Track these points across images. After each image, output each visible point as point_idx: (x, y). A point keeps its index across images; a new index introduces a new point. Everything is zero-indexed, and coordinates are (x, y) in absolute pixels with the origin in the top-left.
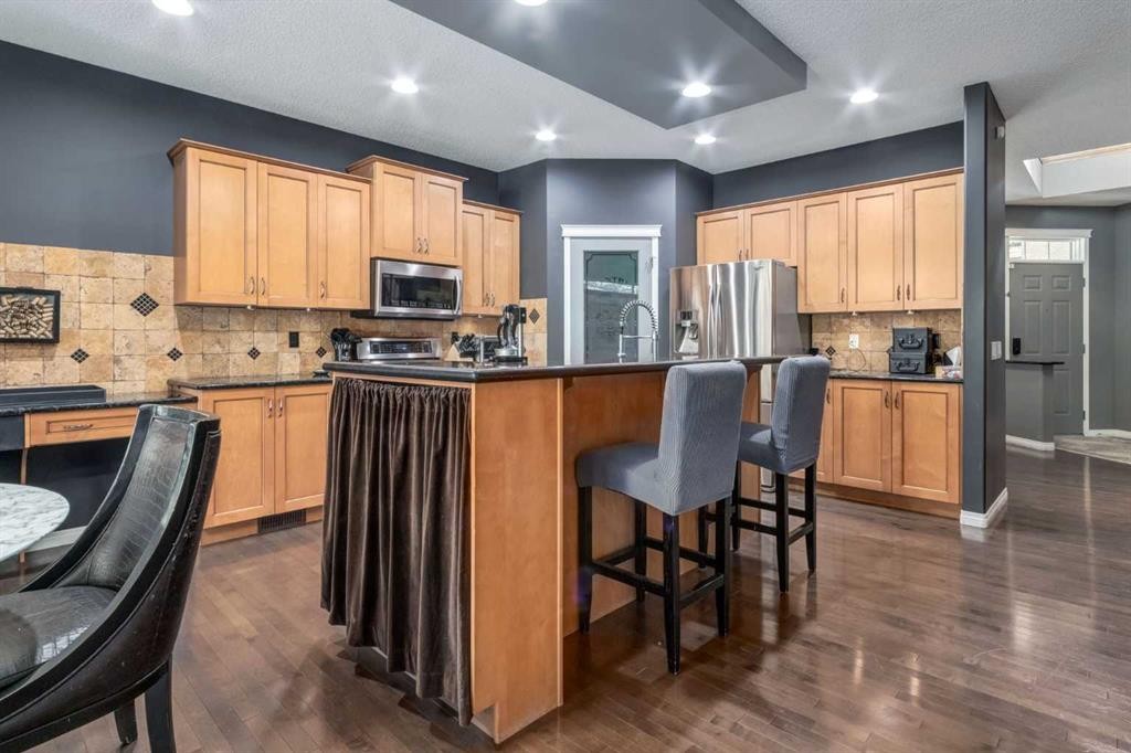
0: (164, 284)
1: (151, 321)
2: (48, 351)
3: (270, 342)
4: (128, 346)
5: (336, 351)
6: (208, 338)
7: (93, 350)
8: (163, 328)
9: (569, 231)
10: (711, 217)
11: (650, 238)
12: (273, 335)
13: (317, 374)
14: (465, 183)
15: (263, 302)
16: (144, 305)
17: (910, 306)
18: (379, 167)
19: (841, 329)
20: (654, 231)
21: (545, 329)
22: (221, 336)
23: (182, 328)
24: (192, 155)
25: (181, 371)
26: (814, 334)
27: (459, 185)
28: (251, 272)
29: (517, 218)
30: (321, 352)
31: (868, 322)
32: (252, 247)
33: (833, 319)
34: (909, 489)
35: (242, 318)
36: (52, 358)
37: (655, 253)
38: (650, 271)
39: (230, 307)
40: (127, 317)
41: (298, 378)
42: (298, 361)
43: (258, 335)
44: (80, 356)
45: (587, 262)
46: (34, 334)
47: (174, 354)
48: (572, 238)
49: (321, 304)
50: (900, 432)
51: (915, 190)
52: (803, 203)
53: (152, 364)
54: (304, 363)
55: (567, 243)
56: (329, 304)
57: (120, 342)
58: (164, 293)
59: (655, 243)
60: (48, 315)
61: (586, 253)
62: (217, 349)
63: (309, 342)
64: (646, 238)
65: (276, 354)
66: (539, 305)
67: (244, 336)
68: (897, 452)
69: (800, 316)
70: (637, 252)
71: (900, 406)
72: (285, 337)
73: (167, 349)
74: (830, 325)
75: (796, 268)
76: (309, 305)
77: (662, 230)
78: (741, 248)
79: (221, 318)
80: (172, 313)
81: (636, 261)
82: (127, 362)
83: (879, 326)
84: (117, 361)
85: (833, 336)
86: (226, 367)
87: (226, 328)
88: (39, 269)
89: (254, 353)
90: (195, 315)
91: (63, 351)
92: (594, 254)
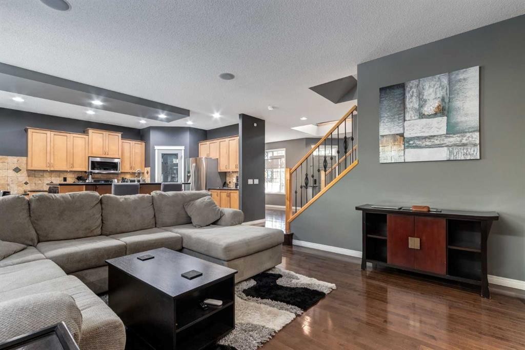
0: (23, 165)
1: (19, 174)
3: (57, 180)
4: (12, 181)
6: (37, 179)
8: (23, 176)
9: (156, 148)
11: (182, 150)
12: (58, 178)
14: (122, 134)
15: (52, 169)
16: (17, 170)
18: (91, 131)
20: (183, 148)
21: (150, 175)
22: (41, 178)
23: (29, 176)
24: (30, 131)
25: (28, 188)
27: (120, 135)
28: (48, 161)
29: (144, 144)
32: (48, 155)
35: (48, 173)
37: (183, 154)
39: (44, 171)
40: (12, 173)
43: (53, 178)
45: (162, 157)
47: (26, 183)
48: (158, 150)
49: (71, 170)
50: (230, 204)
53: (19, 186)
55: (156, 151)
56: (74, 169)
57: (9, 180)
58: (23, 167)
59: (183, 151)
61: (162, 154)
62: (40, 182)
63: (70, 180)
64: (180, 150)
66: (149, 169)
67: (49, 178)
70: (177, 154)
71: (229, 196)
72: (62, 178)
73: (24, 182)
74: (229, 175)
75: (218, 159)
76: (69, 170)
77: (185, 147)
79: (41, 174)
80: (25, 172)
81: (178, 156)
82: (11, 185)
85: (230, 178)
86: (42, 187)
87: (43, 176)
90: (32, 173)
92: (164, 154)
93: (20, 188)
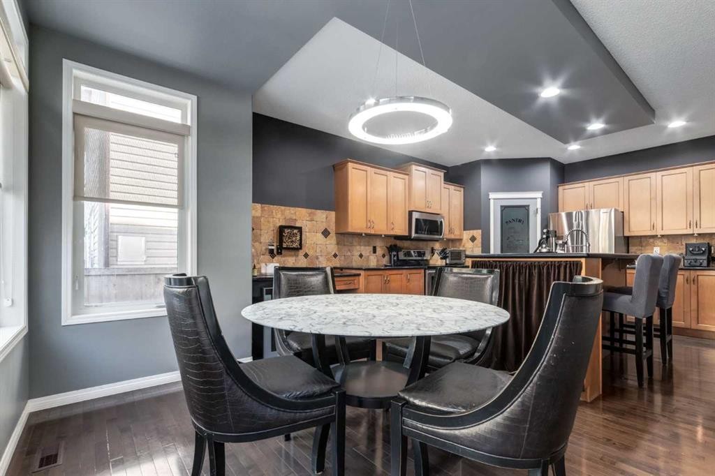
0: (332, 225)
1: (328, 240)
2: (297, 253)
3: (367, 251)
4: (321, 251)
5: (391, 256)
6: (346, 249)
7: (311, 253)
8: (331, 244)
9: (492, 196)
10: (567, 187)
11: (536, 198)
12: (367, 248)
13: (386, 266)
14: (445, 173)
15: (373, 232)
16: (326, 233)
17: (697, 231)
18: (413, 167)
19: (648, 244)
20: (539, 195)
21: (480, 245)
22: (350, 248)
23: (338, 244)
25: (337, 263)
26: (630, 248)
27: (442, 174)
28: (369, 218)
29: (462, 189)
30: (384, 256)
31: (665, 240)
32: (369, 207)
33: (643, 239)
34: (702, 326)
35: (357, 240)
36: (298, 256)
37: (539, 206)
38: (536, 216)
40: (320, 238)
41: (375, 267)
42: (376, 260)
43: (362, 247)
44: (306, 255)
45: (502, 211)
46: (294, 246)
47: (335, 256)
48: (494, 199)
49: (392, 233)
50: (696, 297)
51: (700, 171)
52: (627, 178)
53: (328, 260)
54: (378, 261)
55: (492, 201)
56: (394, 233)
57: (318, 250)
58: (332, 228)
59: (539, 201)
60: (298, 238)
61: (501, 206)
62: (349, 254)
63: (380, 251)
64: (534, 198)
65: (368, 256)
66: (476, 233)
67: (358, 248)
68: (694, 306)
69: (625, 237)
70: (529, 206)
71: (696, 282)
72: (371, 248)
73: (333, 253)
74: (641, 242)
75: (623, 212)
77: (543, 194)
78: (587, 202)
80: (335, 238)
81: (528, 211)
82: (320, 259)
83: (673, 242)
84: (317, 258)
85: (643, 248)
87: (352, 244)
88: (294, 218)
89: (361, 256)
90: (341, 239)
91: (301, 253)
92: (506, 207)
93: (328, 262)
